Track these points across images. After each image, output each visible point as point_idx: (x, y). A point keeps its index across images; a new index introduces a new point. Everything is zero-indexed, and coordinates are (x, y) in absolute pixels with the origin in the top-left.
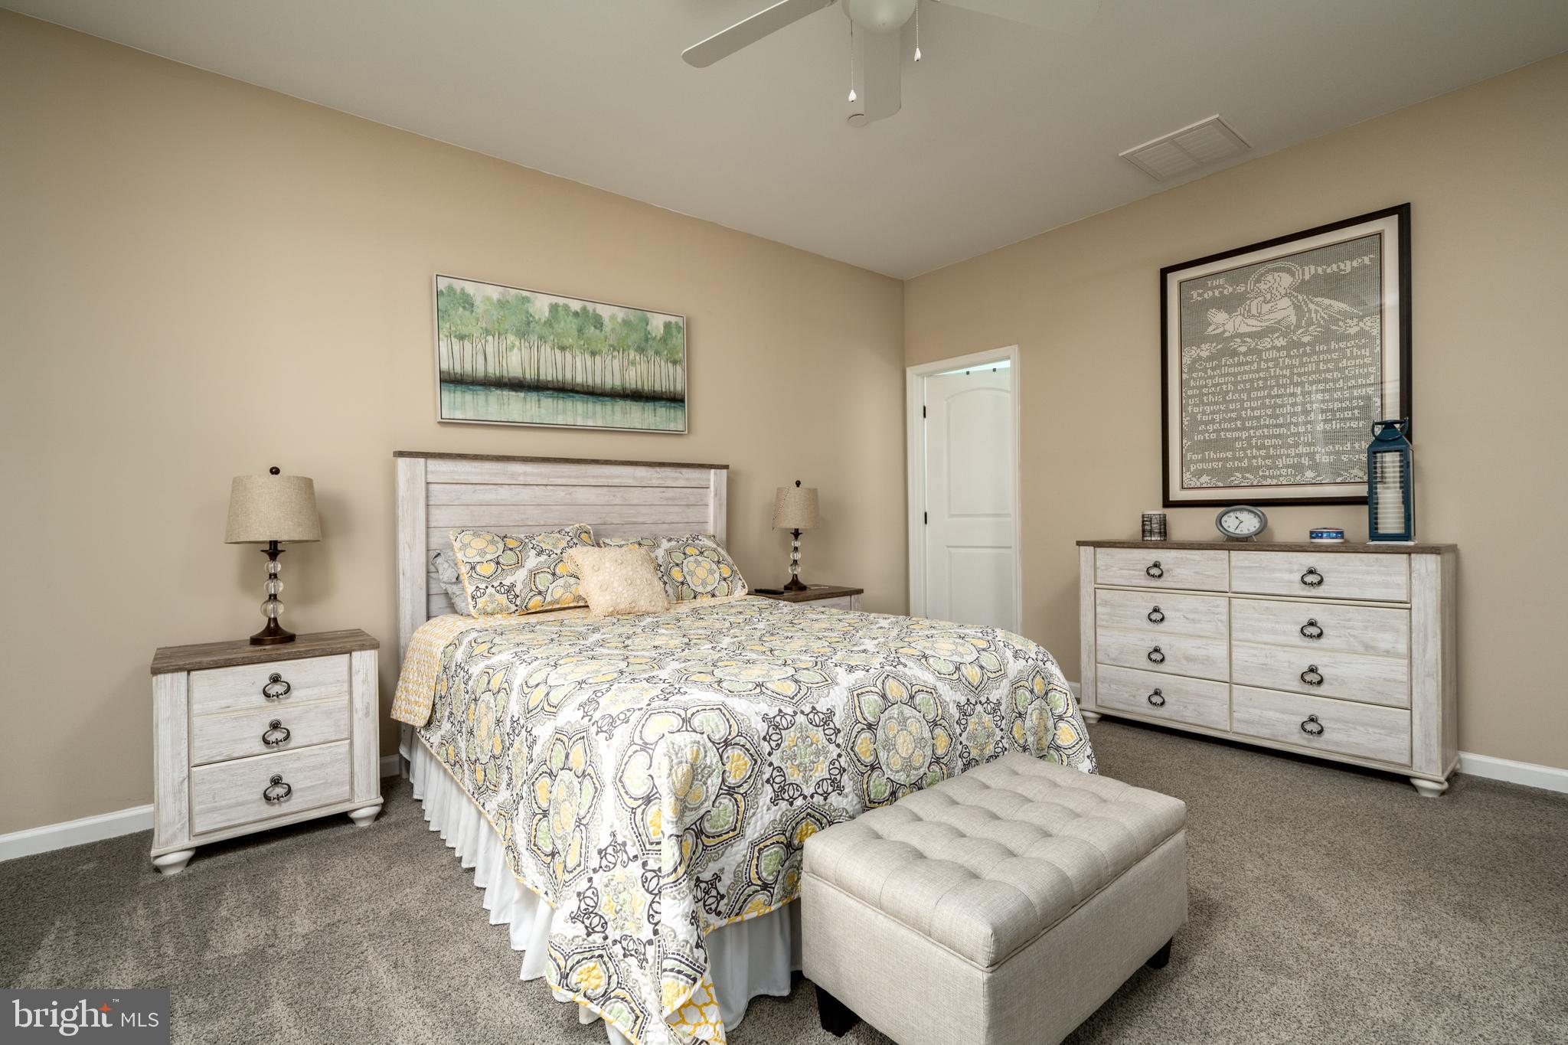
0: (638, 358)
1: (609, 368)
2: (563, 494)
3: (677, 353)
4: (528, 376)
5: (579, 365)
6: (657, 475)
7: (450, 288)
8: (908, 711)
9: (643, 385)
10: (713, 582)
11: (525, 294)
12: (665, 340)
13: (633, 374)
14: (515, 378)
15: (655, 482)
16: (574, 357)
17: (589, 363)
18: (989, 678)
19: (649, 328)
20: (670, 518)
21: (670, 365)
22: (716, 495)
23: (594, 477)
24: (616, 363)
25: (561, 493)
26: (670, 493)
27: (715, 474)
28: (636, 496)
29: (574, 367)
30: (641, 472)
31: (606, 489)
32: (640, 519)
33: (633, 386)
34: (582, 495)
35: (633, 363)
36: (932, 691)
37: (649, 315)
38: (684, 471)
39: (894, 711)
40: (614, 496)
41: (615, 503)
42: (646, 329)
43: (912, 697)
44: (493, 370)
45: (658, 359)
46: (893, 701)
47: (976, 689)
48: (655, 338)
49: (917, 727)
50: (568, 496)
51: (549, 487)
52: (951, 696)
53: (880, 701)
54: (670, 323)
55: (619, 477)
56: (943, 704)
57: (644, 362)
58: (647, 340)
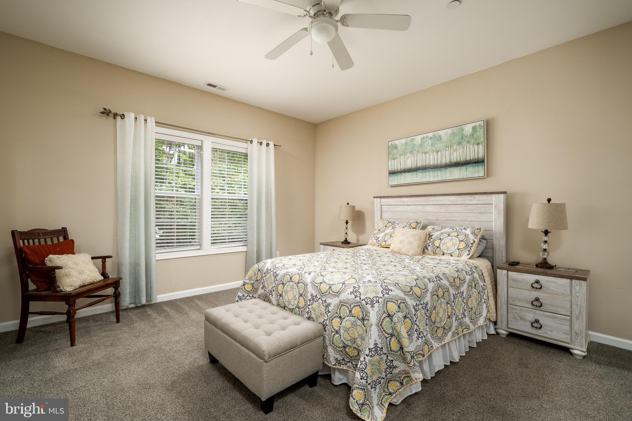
0: (458, 148)
1: (444, 156)
2: (421, 208)
3: (480, 139)
4: (413, 167)
5: (431, 158)
6: (461, 199)
7: (392, 144)
8: (295, 286)
9: (460, 159)
10: (453, 249)
11: (412, 137)
12: (473, 135)
13: (455, 155)
14: (409, 168)
15: (460, 202)
16: (429, 155)
17: (436, 156)
18: (329, 293)
19: (464, 132)
20: (469, 219)
21: (476, 146)
22: (496, 208)
23: (431, 201)
24: (447, 153)
25: (420, 208)
26: (469, 207)
27: (495, 197)
28: (452, 209)
29: (430, 159)
30: (452, 198)
31: (438, 206)
32: (454, 219)
33: (455, 160)
34: (428, 208)
35: (456, 150)
36: (306, 285)
37: (463, 126)
38: (476, 196)
39: (291, 283)
40: (441, 209)
41: (442, 211)
42: (462, 134)
43: (298, 283)
44: (403, 167)
45: (469, 145)
46: (293, 281)
47: (323, 294)
48: (466, 136)
49: (296, 292)
50: (423, 209)
51: (416, 206)
52: (311, 290)
53: (289, 279)
54: (476, 126)
55: (442, 201)
56: (307, 292)
57: (461, 148)
58: (462, 138)
